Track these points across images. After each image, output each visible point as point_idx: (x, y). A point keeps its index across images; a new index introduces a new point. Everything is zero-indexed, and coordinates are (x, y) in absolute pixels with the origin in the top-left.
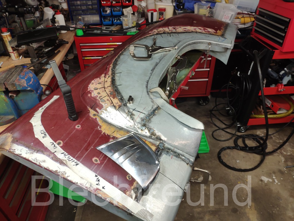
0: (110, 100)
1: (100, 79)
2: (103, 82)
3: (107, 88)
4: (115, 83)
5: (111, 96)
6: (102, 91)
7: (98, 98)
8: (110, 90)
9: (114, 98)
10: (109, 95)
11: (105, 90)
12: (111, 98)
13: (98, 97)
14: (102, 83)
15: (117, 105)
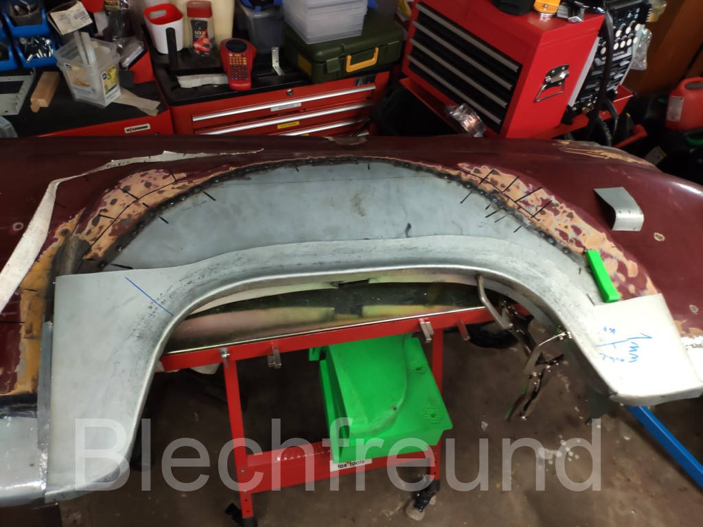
0: (102, 231)
1: (165, 178)
2: (157, 186)
3: (139, 205)
4: (167, 208)
5: (114, 226)
6: (122, 203)
7: (100, 209)
8: (132, 213)
9: (110, 235)
10: (118, 221)
11: (128, 206)
12: (111, 228)
13: (103, 208)
14: (152, 187)
15: (92, 252)
